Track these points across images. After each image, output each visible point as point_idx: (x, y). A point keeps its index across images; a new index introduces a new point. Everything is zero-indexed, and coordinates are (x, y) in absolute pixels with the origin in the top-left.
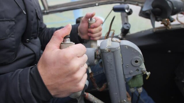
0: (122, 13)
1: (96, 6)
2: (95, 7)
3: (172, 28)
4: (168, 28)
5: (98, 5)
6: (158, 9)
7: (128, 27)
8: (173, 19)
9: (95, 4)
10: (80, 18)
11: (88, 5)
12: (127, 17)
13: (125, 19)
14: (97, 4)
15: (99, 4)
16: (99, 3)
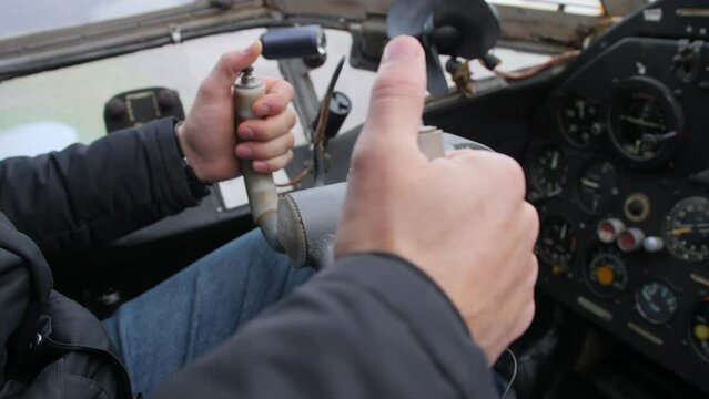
0: (284, 61)
1: (172, 42)
2: (168, 49)
3: (478, 93)
4: (469, 91)
5: (183, 40)
6: (447, 30)
7: (341, 106)
8: (494, 58)
9: (169, 35)
10: (122, 97)
11: (138, 42)
12: (306, 76)
13: (302, 83)
14: (176, 36)
15: (185, 35)
16: (182, 32)
